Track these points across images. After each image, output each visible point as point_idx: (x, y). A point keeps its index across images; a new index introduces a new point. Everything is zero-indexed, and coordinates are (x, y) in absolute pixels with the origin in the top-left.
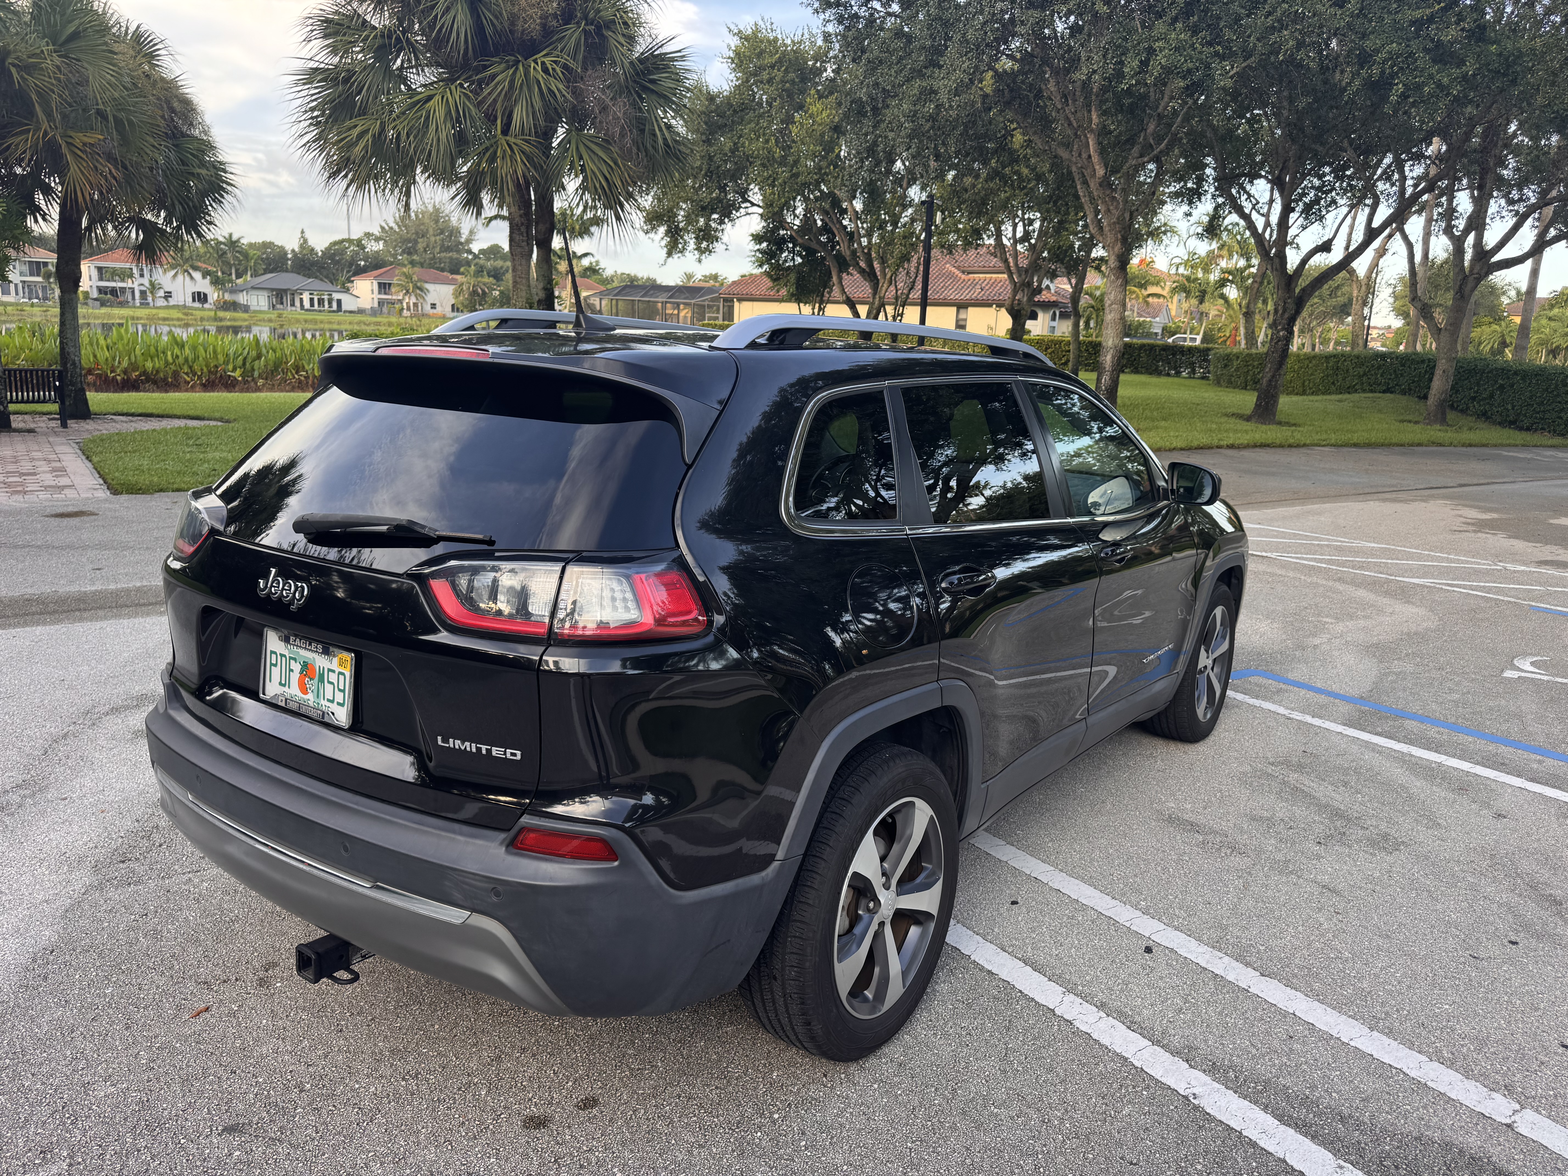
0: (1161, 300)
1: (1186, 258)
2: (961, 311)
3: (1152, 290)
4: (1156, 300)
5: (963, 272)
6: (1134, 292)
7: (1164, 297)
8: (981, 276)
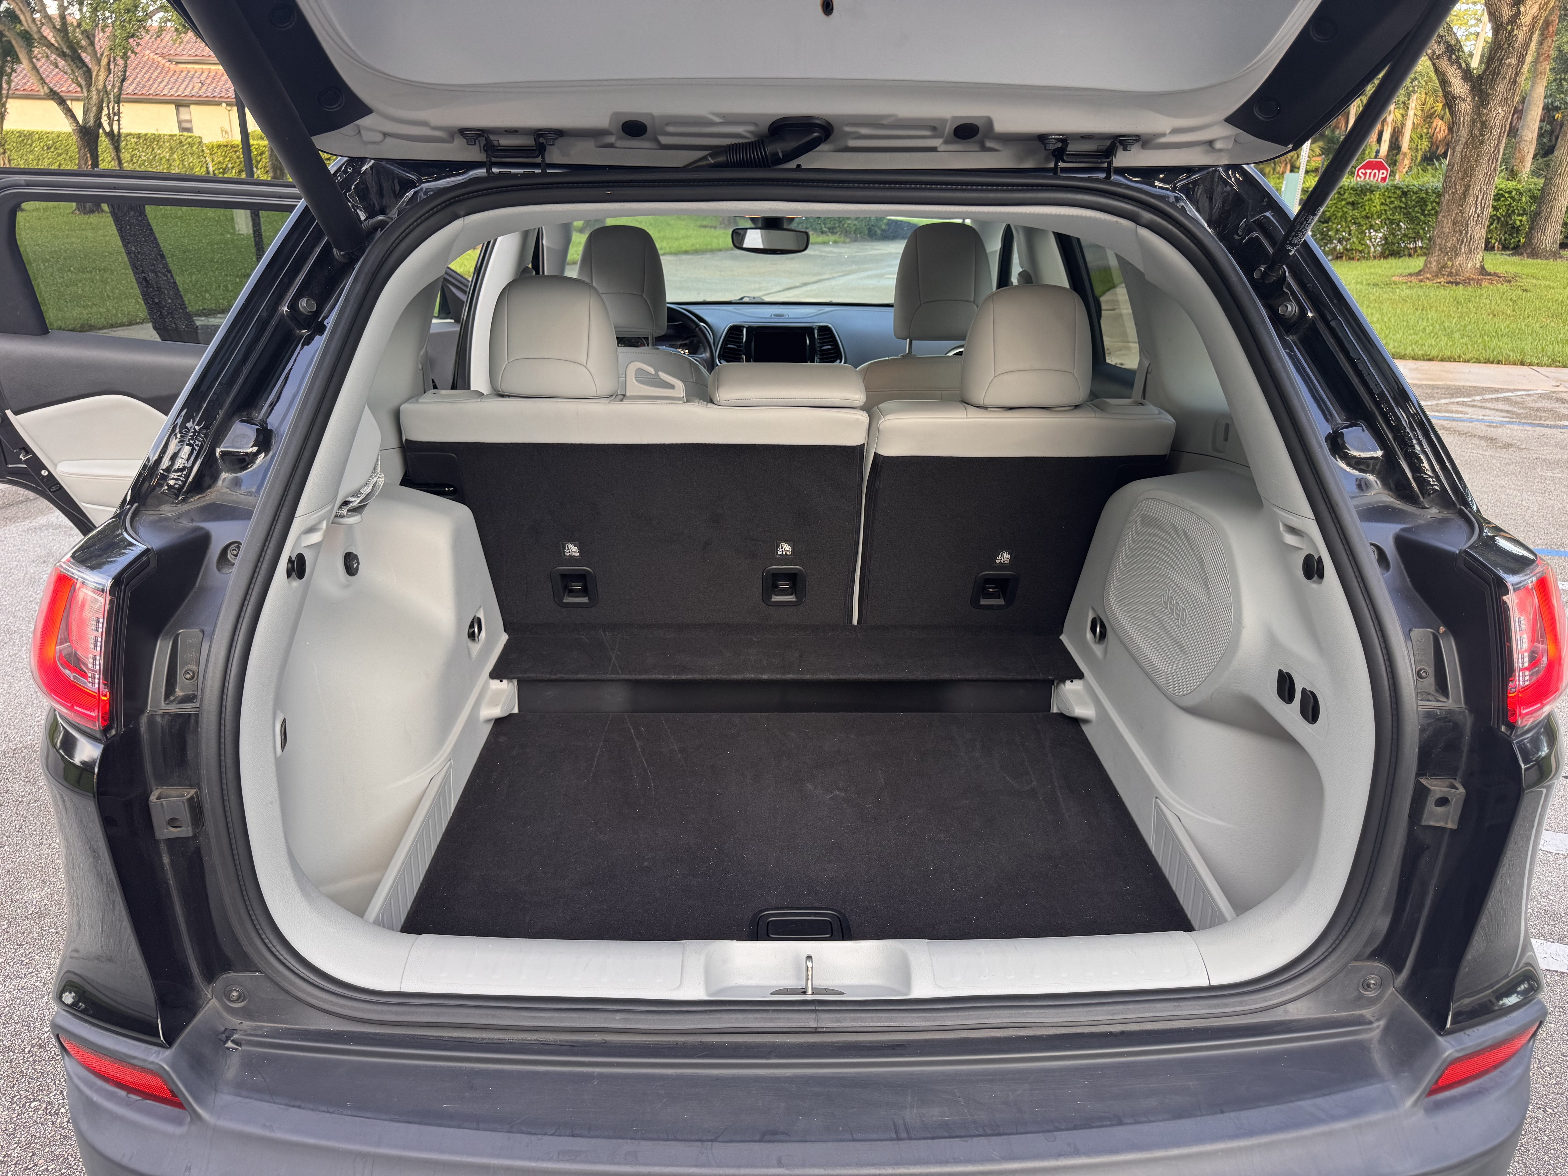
2: (182, 109)
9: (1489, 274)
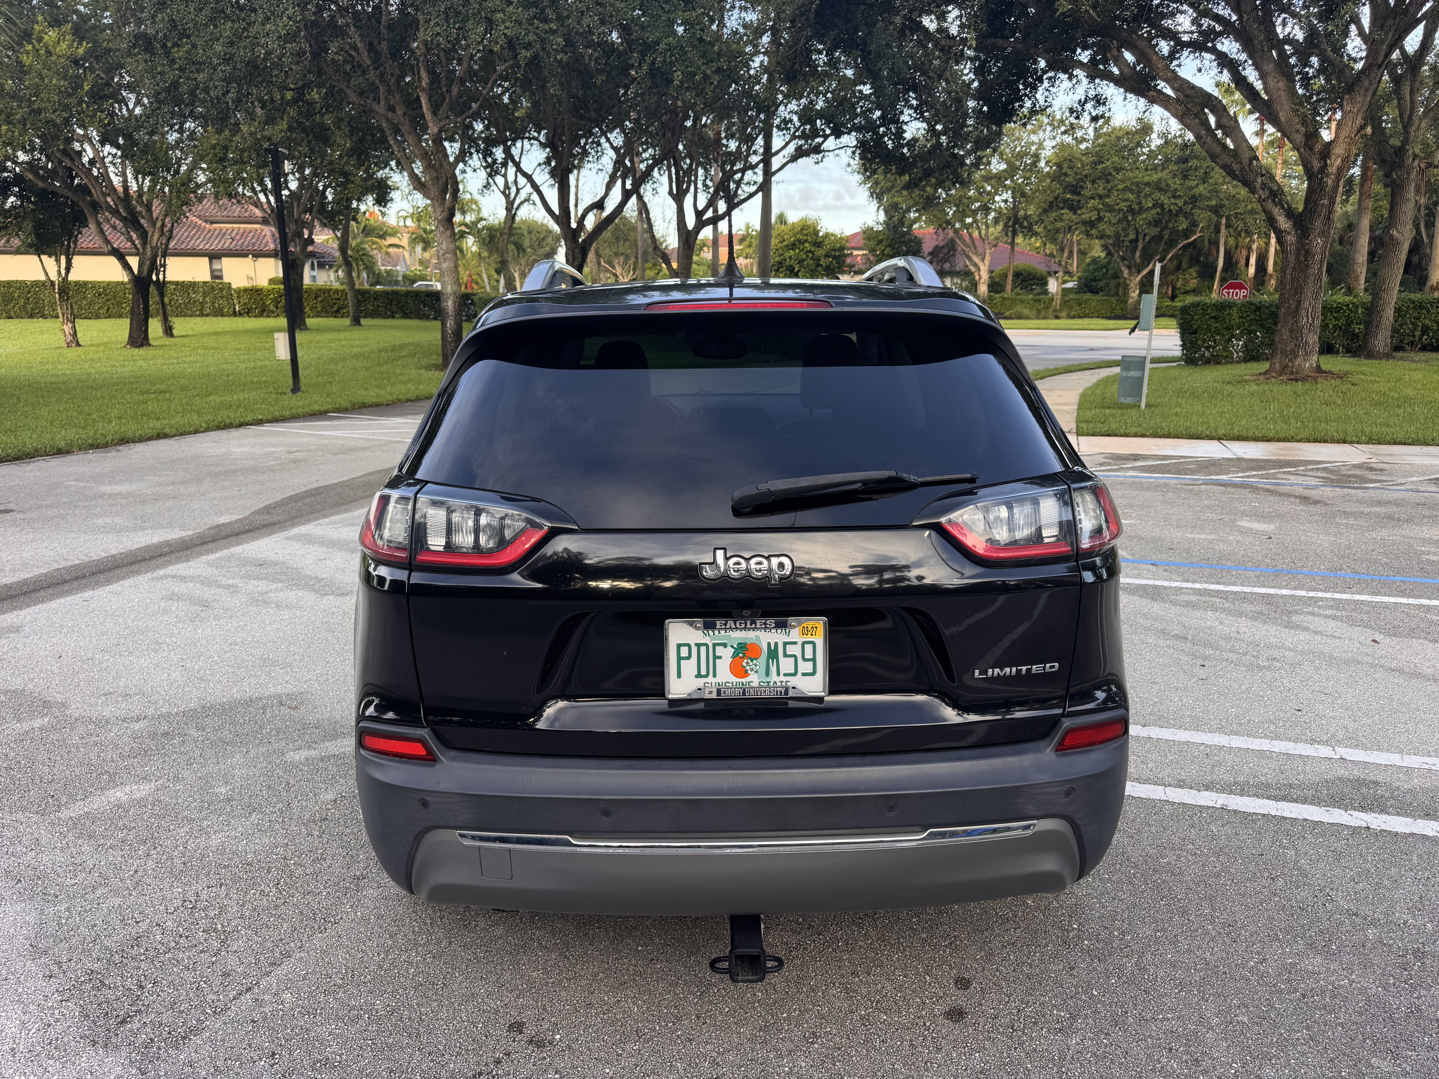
0: (401, 250)
1: (411, 211)
2: (214, 261)
3: (390, 240)
4: (396, 250)
5: (206, 221)
6: (376, 243)
7: (403, 247)
8: (228, 226)
9: (1325, 372)
